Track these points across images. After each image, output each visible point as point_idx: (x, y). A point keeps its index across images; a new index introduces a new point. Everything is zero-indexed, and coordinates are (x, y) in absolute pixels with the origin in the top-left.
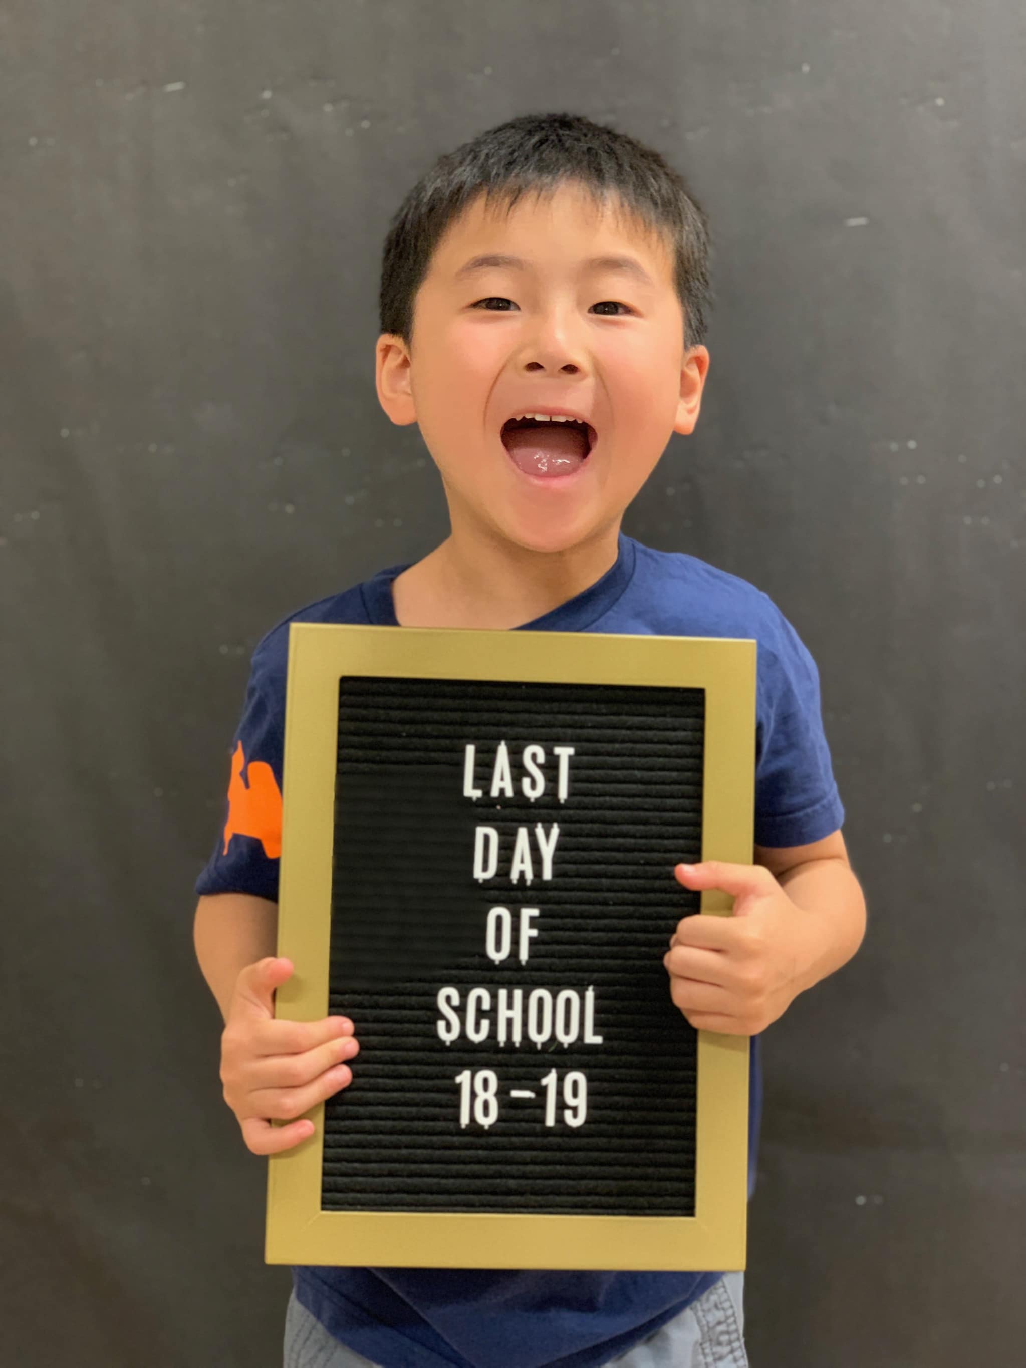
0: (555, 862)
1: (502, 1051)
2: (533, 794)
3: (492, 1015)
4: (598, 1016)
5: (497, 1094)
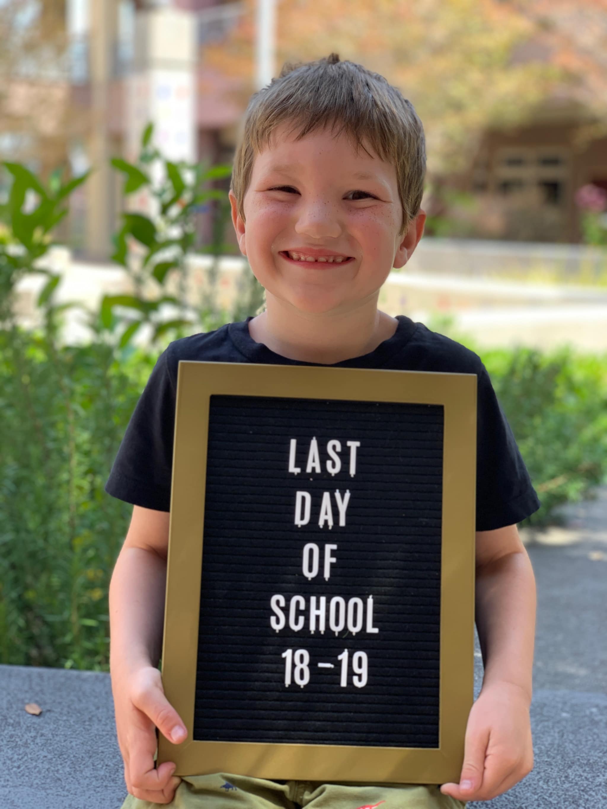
0: (348, 514)
1: (312, 637)
2: (333, 471)
3: (306, 613)
4: (376, 615)
5: (309, 665)
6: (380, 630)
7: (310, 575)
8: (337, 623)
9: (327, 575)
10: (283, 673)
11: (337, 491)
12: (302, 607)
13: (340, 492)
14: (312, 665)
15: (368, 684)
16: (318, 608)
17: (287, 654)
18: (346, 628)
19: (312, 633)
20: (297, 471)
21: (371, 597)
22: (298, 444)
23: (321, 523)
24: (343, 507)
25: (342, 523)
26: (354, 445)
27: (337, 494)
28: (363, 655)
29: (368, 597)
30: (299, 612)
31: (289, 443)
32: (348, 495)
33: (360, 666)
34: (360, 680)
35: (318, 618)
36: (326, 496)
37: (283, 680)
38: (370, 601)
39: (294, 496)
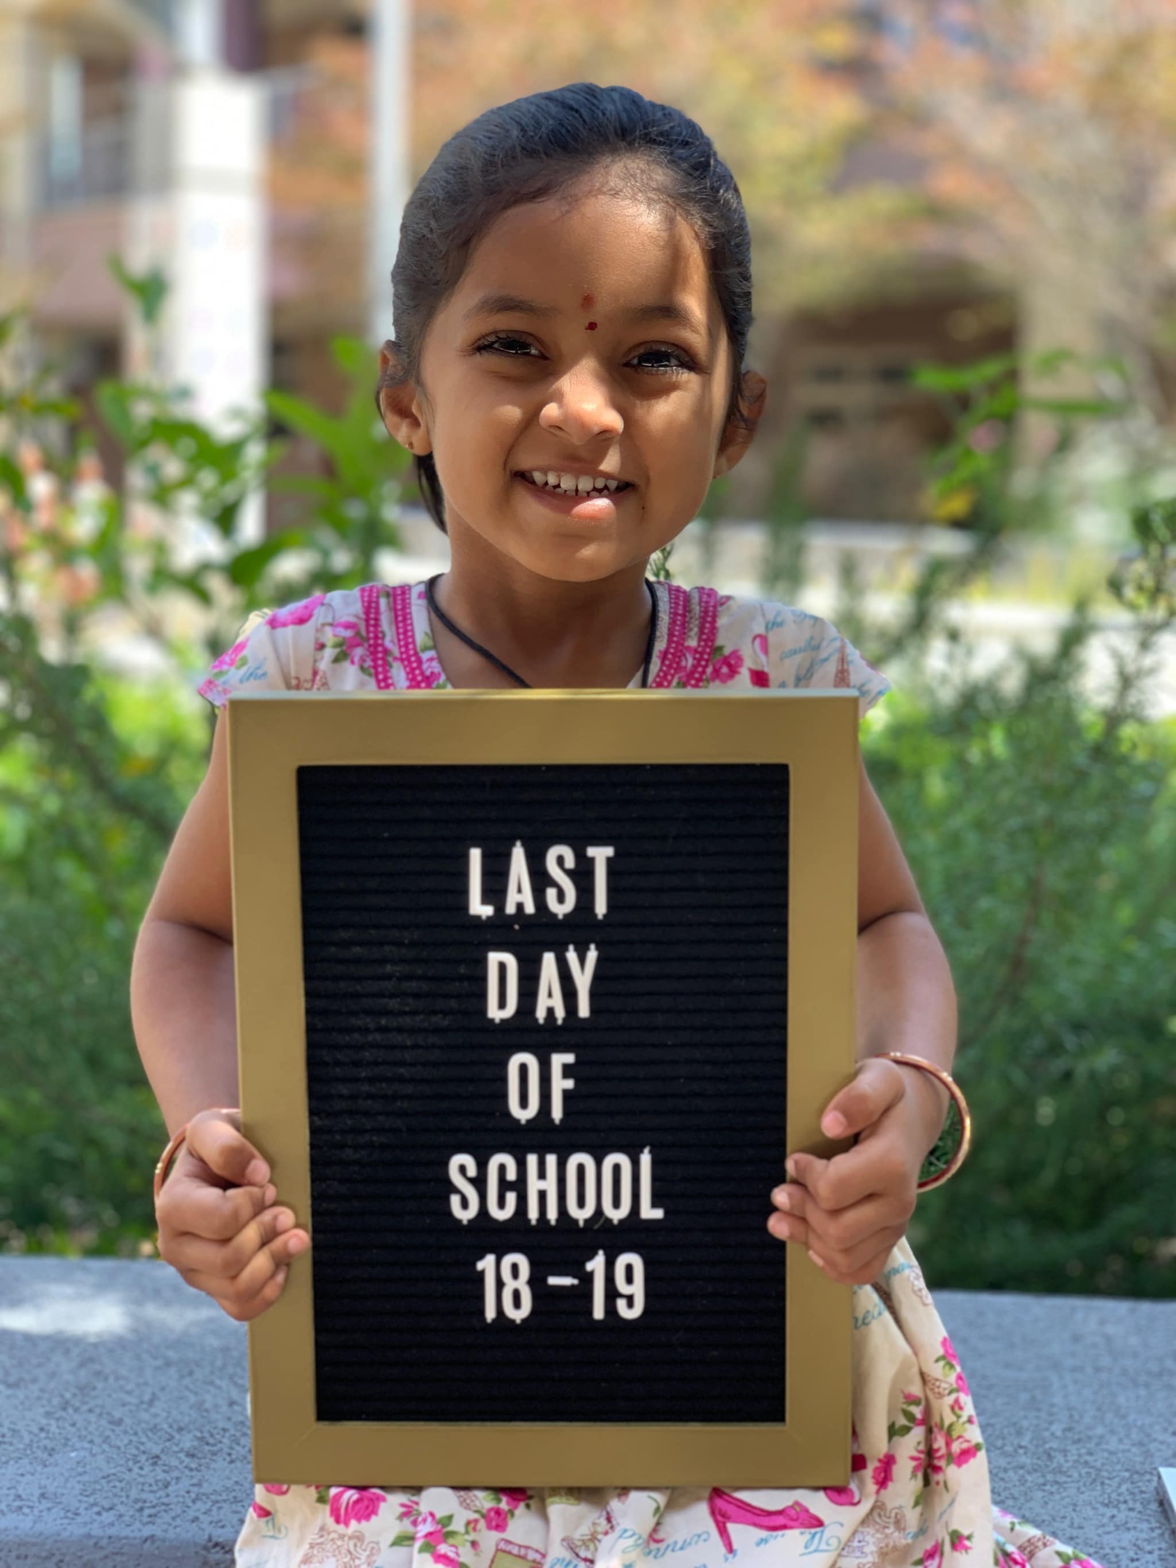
0: (593, 994)
1: (534, 1229)
2: (560, 910)
3: (520, 1186)
4: (657, 1184)
5: (531, 1282)
6: (666, 1213)
7: (523, 1115)
8: (581, 1203)
9: (557, 1113)
10: (481, 1298)
11: (571, 947)
12: (511, 1175)
13: (576, 950)
14: (536, 1282)
15: (647, 1311)
16: (542, 1175)
17: (487, 1264)
18: (599, 1211)
19: (534, 1222)
20: (487, 911)
21: (647, 1150)
22: (485, 857)
23: (541, 1014)
24: (583, 980)
25: (584, 1010)
26: (600, 854)
27: (572, 956)
28: (634, 1259)
29: (642, 1152)
30: (504, 1186)
31: (465, 858)
32: (592, 955)
33: (629, 1279)
34: (630, 1304)
35: (542, 1195)
36: (549, 959)
37: (482, 1311)
38: (646, 1159)
39: (483, 962)
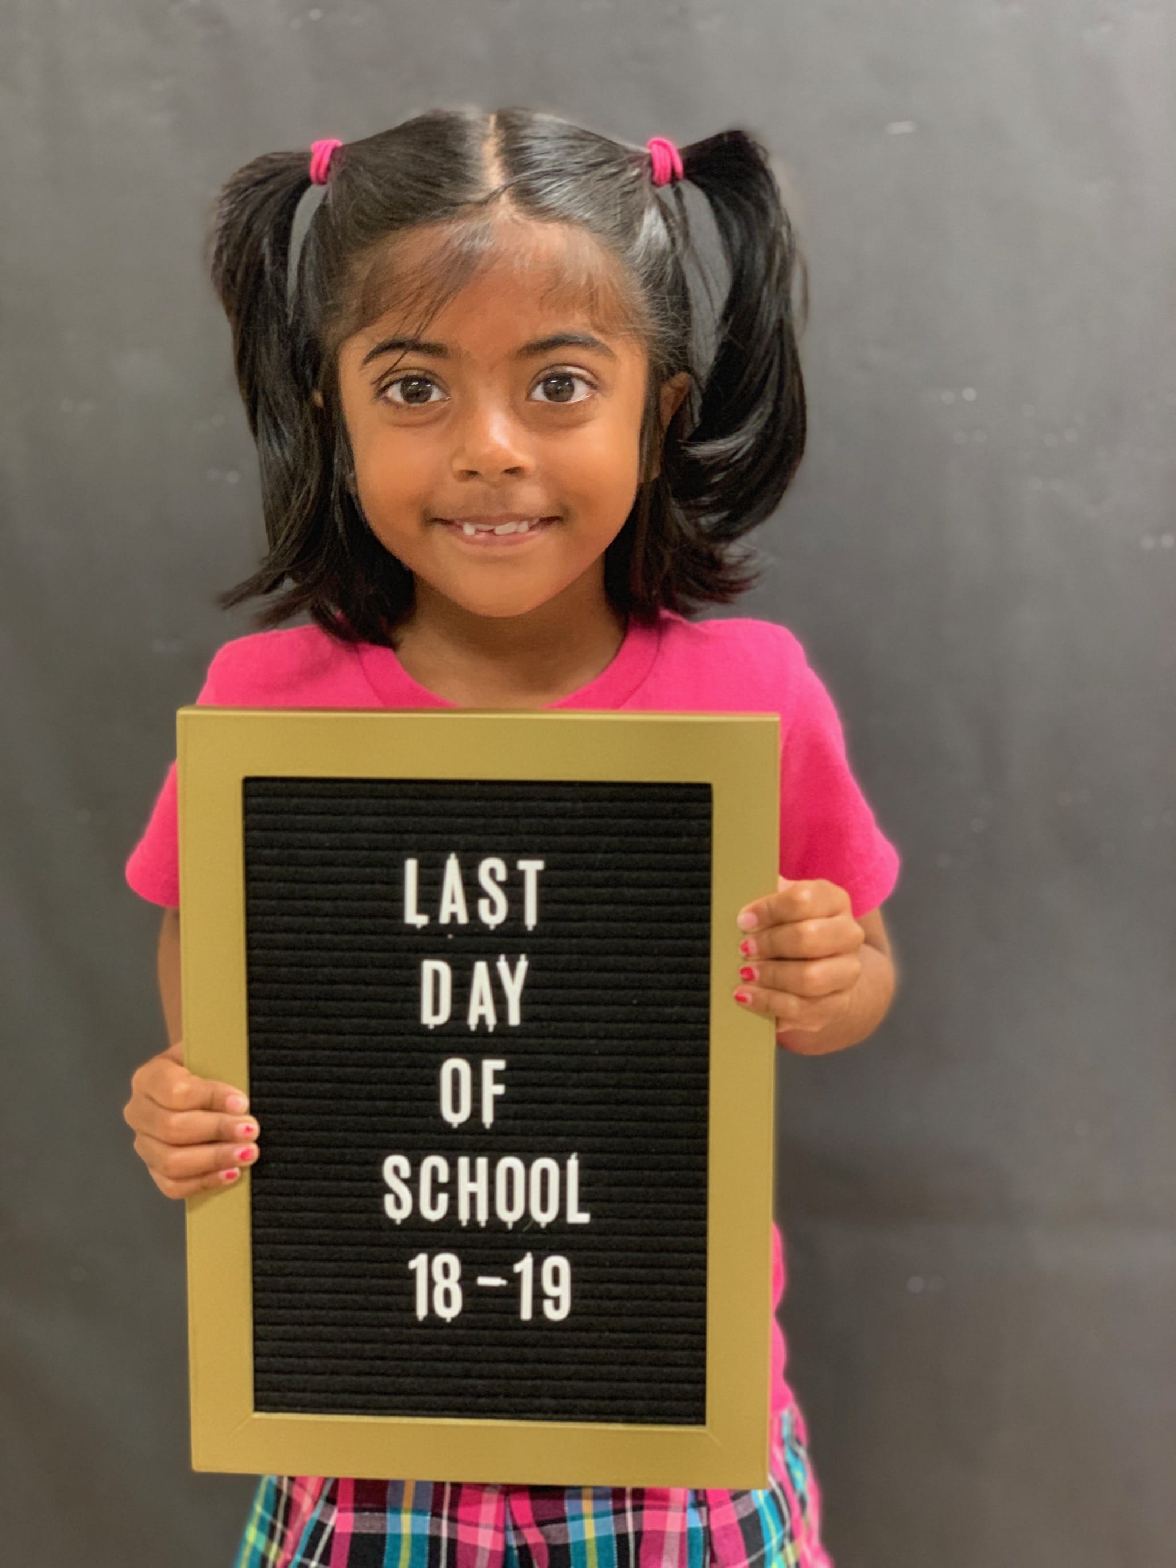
0: (524, 1002)
1: (463, 1230)
2: (493, 918)
3: (451, 1187)
4: (584, 1189)
5: (461, 1281)
6: (592, 1217)
7: (455, 1119)
8: (510, 1206)
9: (488, 1118)
10: (412, 1293)
11: (502, 957)
12: (443, 1177)
13: (507, 960)
14: (466, 1281)
15: (572, 1313)
16: (473, 1178)
17: (419, 1263)
18: (527, 1214)
19: (464, 1224)
20: (421, 920)
21: (574, 1156)
22: (421, 867)
23: (473, 1022)
24: (513, 989)
25: (514, 1018)
26: (531, 868)
27: (502, 965)
28: (560, 1262)
29: (569, 1158)
30: (437, 1187)
31: (402, 866)
32: (523, 964)
33: (556, 1281)
34: (557, 1306)
35: (473, 1197)
36: (481, 968)
37: (412, 1308)
38: (573, 1164)
39: (417, 969)
